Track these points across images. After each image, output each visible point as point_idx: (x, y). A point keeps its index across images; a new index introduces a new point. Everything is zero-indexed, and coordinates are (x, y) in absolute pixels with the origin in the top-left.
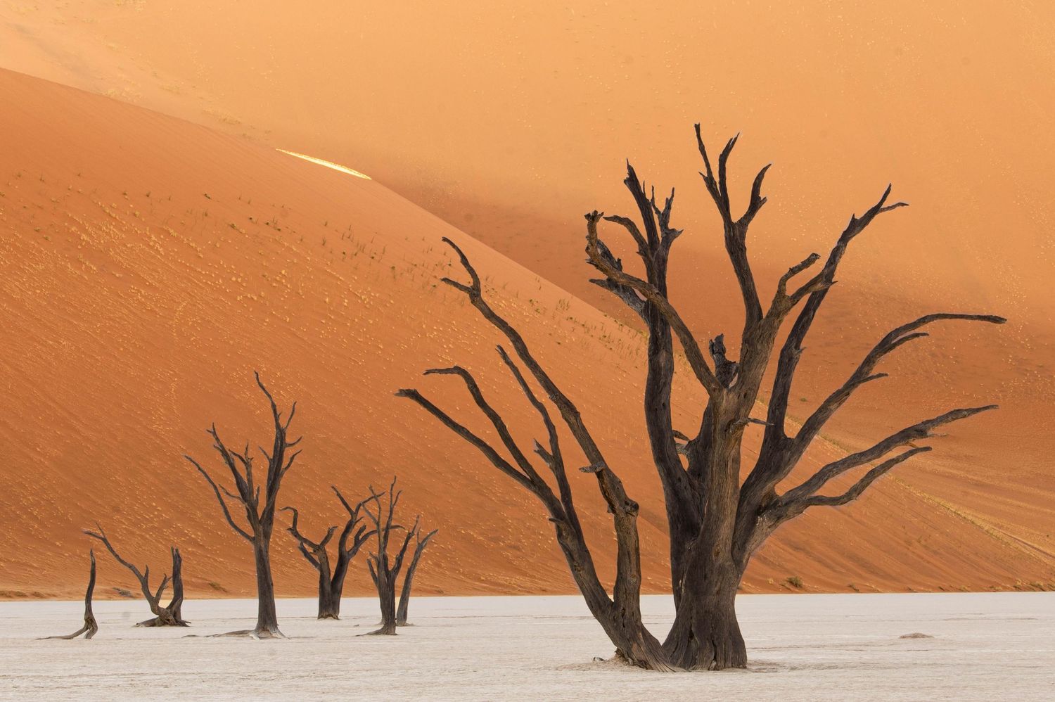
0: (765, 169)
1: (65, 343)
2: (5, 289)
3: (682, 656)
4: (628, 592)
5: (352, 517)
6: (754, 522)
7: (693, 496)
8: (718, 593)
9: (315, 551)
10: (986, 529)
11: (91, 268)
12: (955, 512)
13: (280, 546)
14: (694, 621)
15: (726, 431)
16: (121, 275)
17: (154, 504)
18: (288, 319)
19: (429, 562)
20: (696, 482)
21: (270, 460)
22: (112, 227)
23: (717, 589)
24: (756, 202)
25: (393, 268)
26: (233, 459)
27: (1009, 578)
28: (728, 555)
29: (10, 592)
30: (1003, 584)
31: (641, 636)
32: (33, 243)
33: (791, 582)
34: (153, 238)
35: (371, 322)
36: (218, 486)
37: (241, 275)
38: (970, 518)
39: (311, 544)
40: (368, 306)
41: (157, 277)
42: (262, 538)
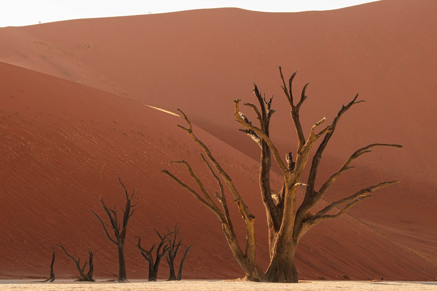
0: (307, 84)
1: (58, 179)
2: (34, 158)
3: (273, 278)
4: (251, 251)
5: (162, 241)
6: (302, 225)
7: (278, 215)
8: (287, 253)
9: (147, 254)
10: (423, 258)
11: (69, 150)
12: (411, 251)
13: (141, 260)
14: (277, 264)
15: (290, 188)
16: (80, 153)
17: (92, 243)
18: (146, 171)
19: (201, 267)
20: (279, 210)
21: (124, 212)
22: (77, 134)
23: (287, 251)
24: (303, 98)
25: (188, 151)
26: (110, 212)
27: (432, 277)
28: (291, 238)
29: (34, 277)
30: (430, 279)
31: (256, 269)
32: (46, 139)
33: (345, 277)
34: (93, 138)
35: (179, 172)
36: (103, 222)
37: (128, 153)
38: (417, 254)
39: (146, 251)
40: (178, 166)
41: (94, 153)
42: (121, 243)
